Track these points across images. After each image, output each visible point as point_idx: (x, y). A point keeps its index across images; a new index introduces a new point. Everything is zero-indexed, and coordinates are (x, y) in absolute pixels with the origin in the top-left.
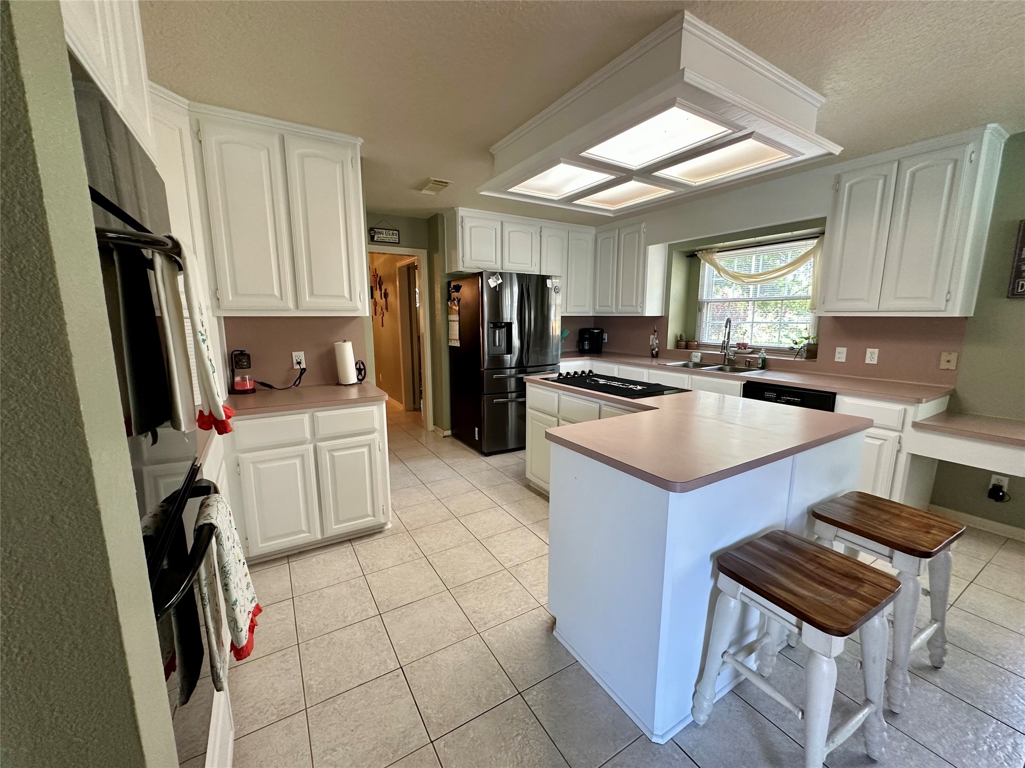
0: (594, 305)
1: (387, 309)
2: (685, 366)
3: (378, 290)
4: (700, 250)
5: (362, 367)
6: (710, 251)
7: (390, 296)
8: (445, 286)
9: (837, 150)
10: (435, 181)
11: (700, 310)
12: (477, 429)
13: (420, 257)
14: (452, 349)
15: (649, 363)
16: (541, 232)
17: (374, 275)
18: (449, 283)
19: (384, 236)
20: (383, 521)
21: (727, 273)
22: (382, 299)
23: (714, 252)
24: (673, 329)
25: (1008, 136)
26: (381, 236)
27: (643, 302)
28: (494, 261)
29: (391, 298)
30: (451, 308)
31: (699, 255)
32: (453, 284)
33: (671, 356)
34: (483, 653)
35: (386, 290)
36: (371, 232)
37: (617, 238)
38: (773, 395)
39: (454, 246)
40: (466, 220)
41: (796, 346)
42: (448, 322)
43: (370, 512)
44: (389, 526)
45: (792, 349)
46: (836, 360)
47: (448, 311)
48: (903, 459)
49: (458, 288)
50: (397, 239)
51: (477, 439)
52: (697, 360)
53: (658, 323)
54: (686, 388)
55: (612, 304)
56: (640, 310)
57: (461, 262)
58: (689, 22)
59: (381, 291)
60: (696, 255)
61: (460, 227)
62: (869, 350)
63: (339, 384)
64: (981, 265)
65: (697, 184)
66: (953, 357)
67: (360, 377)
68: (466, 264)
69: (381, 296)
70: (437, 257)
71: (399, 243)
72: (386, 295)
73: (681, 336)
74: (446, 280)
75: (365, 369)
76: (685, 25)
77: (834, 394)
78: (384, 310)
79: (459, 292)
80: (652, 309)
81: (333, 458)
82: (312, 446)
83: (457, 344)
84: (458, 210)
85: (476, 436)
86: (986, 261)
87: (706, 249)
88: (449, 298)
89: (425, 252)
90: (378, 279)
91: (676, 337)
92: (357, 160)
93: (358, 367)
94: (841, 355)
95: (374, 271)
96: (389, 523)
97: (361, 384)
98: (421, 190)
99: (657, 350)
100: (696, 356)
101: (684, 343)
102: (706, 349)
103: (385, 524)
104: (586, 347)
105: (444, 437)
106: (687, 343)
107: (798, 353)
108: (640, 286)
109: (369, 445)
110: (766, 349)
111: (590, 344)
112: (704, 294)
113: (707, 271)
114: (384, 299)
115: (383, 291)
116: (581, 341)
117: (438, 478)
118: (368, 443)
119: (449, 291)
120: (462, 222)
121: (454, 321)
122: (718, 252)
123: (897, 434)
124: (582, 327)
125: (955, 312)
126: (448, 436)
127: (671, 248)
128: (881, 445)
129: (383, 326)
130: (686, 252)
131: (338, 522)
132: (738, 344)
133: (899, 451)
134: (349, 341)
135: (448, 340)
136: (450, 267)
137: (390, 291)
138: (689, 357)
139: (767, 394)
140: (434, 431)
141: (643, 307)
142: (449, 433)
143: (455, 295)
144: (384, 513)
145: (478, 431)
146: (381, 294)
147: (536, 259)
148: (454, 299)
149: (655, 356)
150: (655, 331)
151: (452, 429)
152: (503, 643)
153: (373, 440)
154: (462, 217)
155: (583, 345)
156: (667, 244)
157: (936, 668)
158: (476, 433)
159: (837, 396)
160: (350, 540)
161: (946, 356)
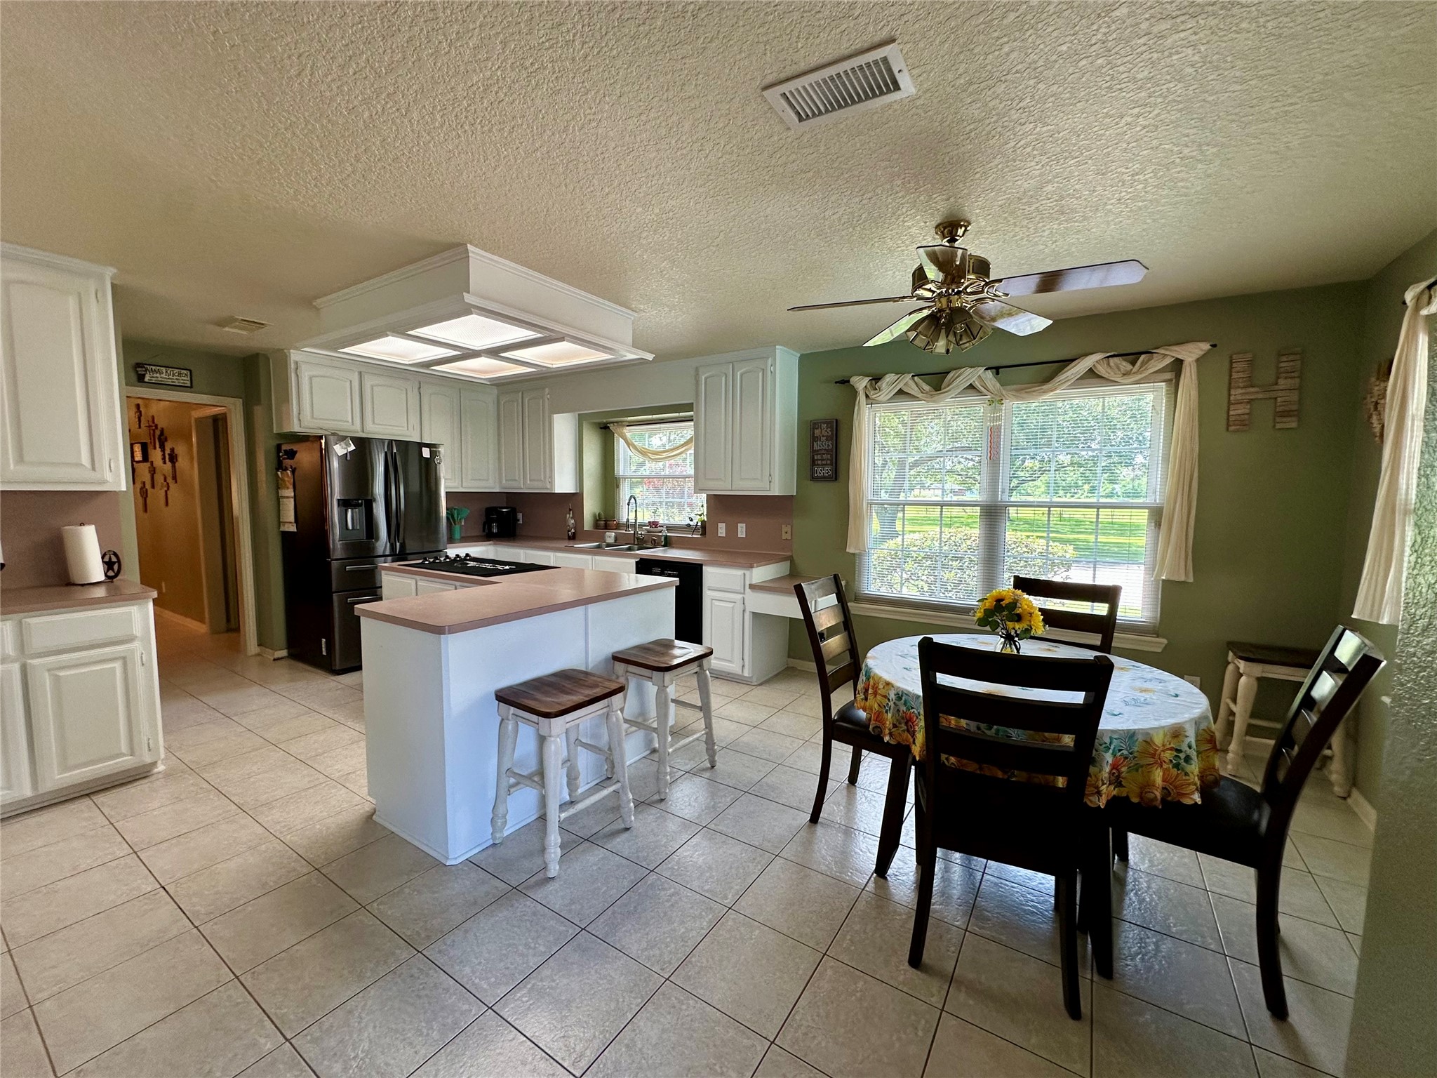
0: (500, 482)
1: (174, 478)
2: (599, 547)
3: (158, 449)
4: (611, 423)
5: (114, 559)
6: (621, 424)
7: (180, 459)
8: (273, 450)
9: (650, 357)
10: (242, 320)
11: (618, 486)
12: (324, 640)
13: (234, 409)
14: (285, 536)
15: (558, 545)
16: (420, 388)
17: (149, 426)
18: (279, 447)
19: (163, 375)
20: (148, 759)
21: (635, 448)
22: (165, 463)
23: (624, 426)
24: (590, 507)
25: (799, 355)
26: (158, 375)
27: (552, 477)
28: (350, 421)
29: (182, 463)
30: (283, 480)
31: (612, 427)
32: (284, 447)
33: (588, 537)
34: (280, 851)
35: (172, 450)
36: (138, 369)
37: (520, 401)
38: (658, 570)
39: (286, 398)
40: (303, 367)
41: (691, 523)
42: (278, 499)
43: (124, 748)
44: (161, 767)
45: (689, 525)
46: (717, 534)
47: (278, 485)
48: (748, 616)
49: (291, 455)
50: (189, 382)
51: (324, 653)
52: (611, 540)
53: (573, 501)
54: (552, 565)
55: (519, 478)
56: (549, 486)
57: (296, 421)
58: (473, 252)
59: (163, 450)
60: (608, 427)
61: (293, 375)
62: (742, 526)
63: (70, 584)
64: (796, 453)
65: (554, 366)
66: (788, 529)
67: (111, 573)
68: (305, 423)
69: (164, 458)
70: (258, 411)
71: (191, 387)
72: (173, 458)
73: (599, 514)
74: (275, 442)
75: (119, 561)
76: (470, 254)
77: (701, 566)
78: (170, 480)
79: (293, 459)
80: (563, 484)
81: (57, 680)
82: (16, 667)
83: (293, 529)
84: (290, 353)
85: (324, 649)
86: (798, 451)
87: (617, 422)
88: (280, 466)
89: (239, 402)
90: (158, 433)
91: (595, 516)
92: (104, 295)
93: (107, 559)
94: (722, 530)
95: (150, 420)
96: (159, 762)
97: (112, 582)
98: (224, 326)
99: (573, 531)
100: (610, 536)
101: (603, 522)
103: (154, 764)
104: (495, 531)
105: (274, 660)
106: (606, 521)
107: (695, 529)
108: (547, 456)
109: (124, 658)
111: (498, 527)
112: (621, 469)
113: (620, 447)
114: (169, 464)
115: (168, 452)
116: (487, 524)
117: (254, 707)
118: (122, 655)
119: (279, 457)
120: (297, 368)
121: (288, 497)
122: (627, 426)
123: (741, 596)
124: (488, 506)
125: (776, 491)
126: (282, 658)
127: (581, 419)
128: (733, 607)
129: (167, 504)
130: (599, 424)
131: (65, 768)
132: (648, 523)
133: (744, 611)
134: (90, 523)
135: (279, 523)
136: (280, 425)
137: (181, 450)
138: (602, 538)
139: (654, 570)
140: (258, 655)
141: (552, 483)
142: (284, 653)
143: (287, 462)
144: (150, 750)
145: (326, 643)
146: (164, 455)
147: (414, 420)
148: (286, 469)
149: (573, 538)
150: (570, 510)
151: (288, 648)
152: (308, 838)
153: (132, 651)
154: (296, 363)
155: (490, 528)
156: (577, 413)
157: (713, 767)
158: (323, 646)
159: (704, 567)
160: (87, 795)
161: (784, 529)
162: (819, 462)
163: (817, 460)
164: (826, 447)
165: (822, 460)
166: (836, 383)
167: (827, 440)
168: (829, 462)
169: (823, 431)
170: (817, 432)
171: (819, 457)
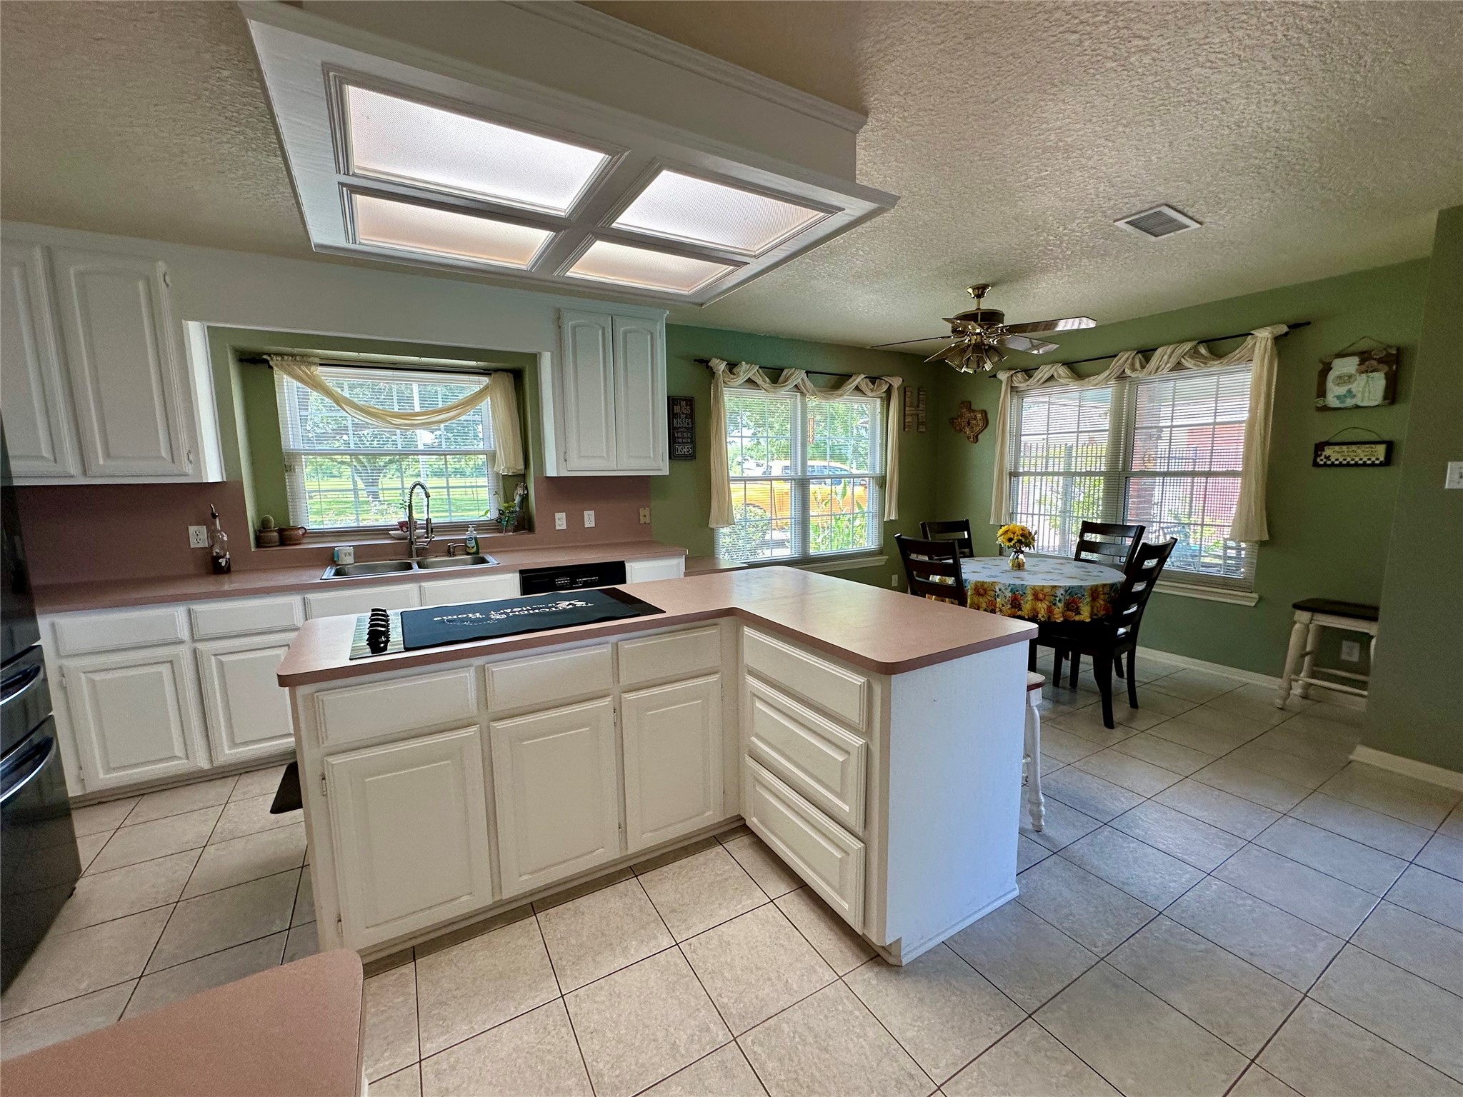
4: (277, 354)
11: (289, 469)
15: (212, 589)
23: (314, 363)
24: (250, 508)
27: (195, 449)
31: (272, 361)
33: (252, 566)
34: (983, 1075)
38: (565, 580)
45: (497, 521)
46: (558, 528)
53: (225, 492)
56: (188, 469)
60: (266, 361)
62: (586, 513)
66: (647, 512)
73: (265, 521)
77: (623, 563)
87: (293, 355)
91: (254, 524)
94: (561, 521)
99: (227, 556)
101: (277, 536)
102: (323, 539)
106: (280, 533)
110: (479, 525)
122: (321, 365)
125: (667, 471)
132: (399, 523)
141: (197, 463)
149: (226, 571)
150: (214, 517)
152: (945, 1040)
159: (626, 564)
161: (642, 512)
162: (680, 440)
163: (678, 437)
164: (686, 425)
165: (683, 438)
166: (695, 360)
167: (686, 418)
168: (689, 440)
169: (683, 409)
170: (677, 409)
171: (679, 435)
